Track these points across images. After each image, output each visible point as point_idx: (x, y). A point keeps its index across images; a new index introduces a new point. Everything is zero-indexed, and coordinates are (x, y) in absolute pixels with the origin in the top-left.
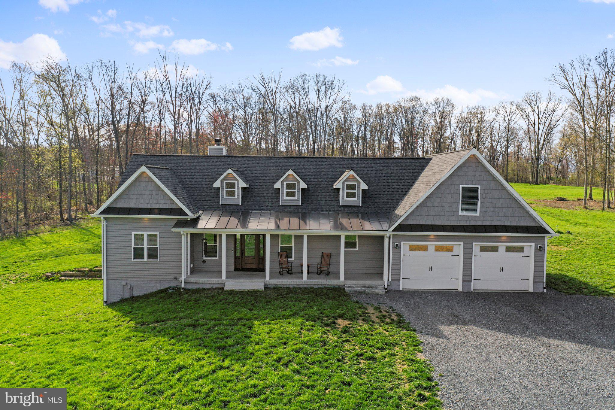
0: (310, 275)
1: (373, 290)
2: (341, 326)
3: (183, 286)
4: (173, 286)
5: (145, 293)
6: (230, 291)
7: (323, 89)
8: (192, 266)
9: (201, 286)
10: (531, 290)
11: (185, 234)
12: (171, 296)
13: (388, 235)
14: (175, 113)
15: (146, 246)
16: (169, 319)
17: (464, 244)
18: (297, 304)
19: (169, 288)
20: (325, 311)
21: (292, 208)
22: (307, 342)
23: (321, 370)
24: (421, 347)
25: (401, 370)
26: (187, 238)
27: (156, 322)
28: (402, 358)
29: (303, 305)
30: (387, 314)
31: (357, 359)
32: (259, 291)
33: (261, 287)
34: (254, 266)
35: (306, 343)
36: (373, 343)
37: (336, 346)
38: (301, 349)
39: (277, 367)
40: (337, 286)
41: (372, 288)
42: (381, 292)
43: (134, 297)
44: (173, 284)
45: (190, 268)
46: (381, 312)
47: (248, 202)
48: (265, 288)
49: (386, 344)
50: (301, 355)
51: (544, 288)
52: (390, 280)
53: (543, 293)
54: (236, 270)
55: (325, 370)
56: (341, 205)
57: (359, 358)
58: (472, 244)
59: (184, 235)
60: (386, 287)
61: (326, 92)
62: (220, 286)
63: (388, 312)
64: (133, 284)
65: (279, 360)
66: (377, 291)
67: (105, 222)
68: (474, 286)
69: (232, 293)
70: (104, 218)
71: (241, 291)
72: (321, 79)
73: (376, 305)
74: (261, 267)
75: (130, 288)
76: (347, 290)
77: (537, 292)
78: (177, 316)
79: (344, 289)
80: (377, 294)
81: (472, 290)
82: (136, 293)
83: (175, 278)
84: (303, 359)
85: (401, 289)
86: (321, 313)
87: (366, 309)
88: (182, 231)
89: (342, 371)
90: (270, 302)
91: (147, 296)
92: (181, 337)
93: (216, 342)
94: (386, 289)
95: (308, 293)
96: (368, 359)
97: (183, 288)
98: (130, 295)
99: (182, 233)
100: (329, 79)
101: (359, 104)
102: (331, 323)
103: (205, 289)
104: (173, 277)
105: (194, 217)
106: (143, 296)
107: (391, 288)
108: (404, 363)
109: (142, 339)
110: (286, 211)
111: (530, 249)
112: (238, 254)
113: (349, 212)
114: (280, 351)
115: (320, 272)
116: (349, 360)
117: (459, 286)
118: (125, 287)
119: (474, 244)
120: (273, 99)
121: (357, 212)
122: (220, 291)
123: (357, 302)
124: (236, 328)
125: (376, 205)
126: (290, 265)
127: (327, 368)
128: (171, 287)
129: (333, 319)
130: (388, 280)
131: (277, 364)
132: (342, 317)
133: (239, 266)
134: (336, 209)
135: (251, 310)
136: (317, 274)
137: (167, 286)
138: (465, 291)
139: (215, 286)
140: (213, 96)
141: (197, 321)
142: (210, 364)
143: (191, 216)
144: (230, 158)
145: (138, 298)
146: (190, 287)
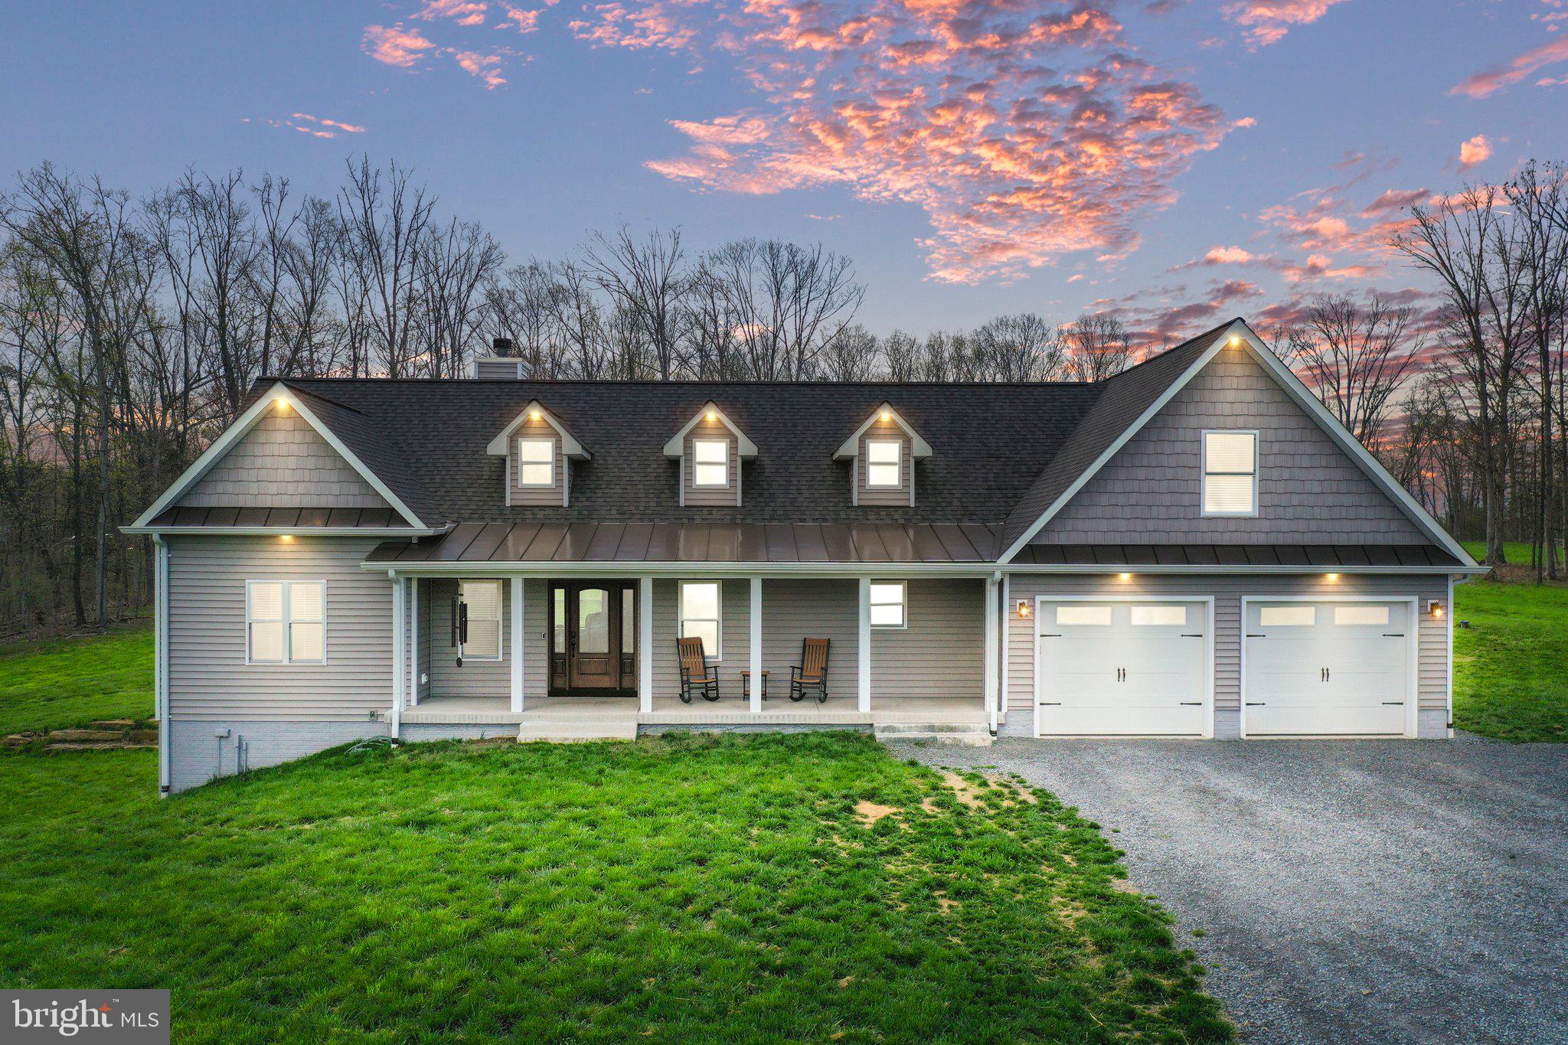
0: (768, 703)
1: (958, 735)
2: (873, 820)
3: (395, 734)
4: (366, 738)
5: (285, 760)
6: (536, 743)
7: (790, 281)
8: (424, 679)
9: (449, 735)
10: (1412, 732)
11: (402, 579)
12: (359, 759)
13: (998, 576)
15: (286, 619)
16: (345, 813)
17: (1216, 600)
18: (735, 768)
19: (354, 744)
20: (819, 784)
21: (716, 515)
22: (772, 856)
23: (819, 925)
24: (1121, 863)
25: (1070, 923)
26: (408, 589)
27: (308, 819)
28: (1070, 891)
29: (754, 770)
30: (1006, 791)
31: (927, 898)
32: (621, 743)
33: (628, 733)
34: (606, 682)
35: (766, 859)
36: (977, 855)
37: (859, 866)
38: (751, 873)
39: (678, 919)
40: (852, 729)
41: (952, 729)
42: (979, 743)
43: (249, 772)
44: (368, 732)
45: (419, 685)
46: (984, 784)
47: (588, 499)
48: (638, 737)
49: (1015, 857)
50: (753, 888)
51: (1449, 726)
52: (1005, 709)
53: (1446, 741)
54: (554, 692)
55: (832, 925)
56: (855, 503)
57: (937, 893)
58: (1240, 600)
59: (397, 582)
60: (994, 728)
61: (798, 289)
62: (507, 733)
63: (1006, 786)
64: (249, 733)
65: (688, 899)
66: (967, 738)
67: (164, 551)
68: (1250, 724)
69: (541, 748)
70: (161, 536)
71: (567, 742)
72: (784, 256)
73: (967, 769)
74: (626, 684)
75: (240, 747)
76: (879, 735)
77: (1430, 736)
78: (372, 804)
79: (872, 737)
80: (969, 747)
81: (1243, 736)
82: (257, 759)
83: (372, 715)
84: (759, 898)
85: (1037, 736)
86: (809, 789)
87: (941, 778)
88: (391, 567)
89: (885, 926)
90: (655, 766)
91: (286, 769)
92: (378, 852)
93: (488, 860)
94: (993, 733)
95: (765, 744)
96: (958, 894)
97: (395, 741)
98: (239, 765)
99: (391, 574)
100: (806, 254)
101: (882, 335)
102: (841, 810)
103: (460, 741)
104: (367, 712)
105: (431, 532)
106: (277, 767)
107: (1006, 732)
108: (1077, 904)
109: (257, 860)
110: (698, 521)
111: (1406, 611)
112: (560, 647)
113: (878, 522)
114: (687, 878)
115: (798, 695)
116: (905, 901)
117: (1204, 725)
118: (223, 742)
119: (1245, 599)
120: (657, 305)
121: (901, 521)
122: (505, 746)
123: (913, 764)
124: (550, 826)
125: (956, 503)
126: (711, 677)
127: (836, 919)
128: (360, 741)
129: (848, 802)
130: (1000, 709)
131: (676, 912)
132: (871, 796)
133: (560, 683)
134: (843, 515)
135: (597, 784)
136: (791, 697)
137: (350, 740)
138: (1221, 737)
139: (490, 734)
141: (431, 813)
142: (465, 916)
143: (418, 527)
144: (538, 386)
145: (261, 774)
146: (414, 737)
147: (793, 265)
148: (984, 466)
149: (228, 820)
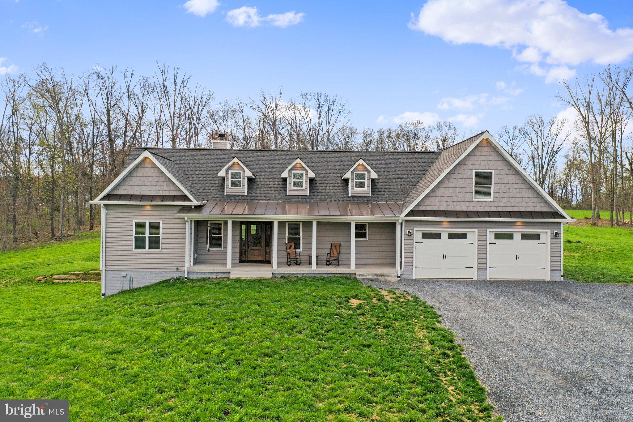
0: (318, 266)
1: (386, 278)
2: (356, 305)
3: (186, 276)
4: (175, 277)
5: (146, 285)
6: (236, 279)
7: (324, 108)
8: (196, 256)
9: (205, 276)
10: (548, 279)
11: (189, 221)
12: (173, 284)
13: (400, 221)
14: (173, 128)
15: (147, 234)
16: (172, 301)
17: (478, 230)
18: (307, 287)
19: (171, 279)
20: (337, 293)
21: (300, 199)
22: (321, 315)
23: (338, 335)
24: (440, 319)
25: (421, 336)
26: (191, 224)
27: (161, 303)
28: (422, 327)
29: (314, 288)
30: (402, 296)
31: (374, 328)
32: (266, 279)
33: (269, 276)
34: (260, 258)
35: (320, 316)
36: (391, 315)
37: (351, 318)
38: (314, 320)
39: (291, 334)
40: (348, 275)
41: (383, 276)
42: (393, 281)
43: (133, 289)
44: (176, 275)
45: (194, 259)
46: (395, 294)
47: (254, 192)
48: (272, 277)
49: (404, 316)
50: (315, 325)
51: (562, 276)
52: (403, 269)
53: (560, 282)
54: (241, 261)
55: (342, 335)
56: (350, 195)
57: (377, 327)
58: (487, 230)
59: (187, 222)
60: (399, 275)
61: (328, 110)
62: (225, 276)
63: (402, 295)
64: (133, 275)
65: (294, 328)
66: (389, 279)
67: (105, 210)
68: (490, 275)
69: (238, 280)
70: (104, 205)
71: (247, 279)
72: (323, 98)
73: (388, 289)
74: (267, 259)
75: (130, 280)
76: (358, 277)
77: (555, 280)
78: (182, 298)
79: (355, 278)
80: (389, 282)
81: (488, 279)
82: (135, 285)
83: (177, 269)
84: (318, 327)
85: (414, 278)
86: (333, 295)
87: (380, 292)
88: (186, 216)
89: (360, 336)
90: (279, 287)
91: (147, 288)
92: (187, 313)
93: (225, 316)
94: (398, 277)
95: (318, 280)
96: (384, 327)
97: (186, 278)
98: (130, 286)
99: (186, 219)
100: (331, 98)
101: (360, 129)
102: (345, 301)
103: (209, 278)
104: (175, 268)
105: (199, 204)
106: (144, 287)
107: (403, 277)
108: (424, 330)
109: (146, 315)
110: (294, 201)
111: (546, 235)
113: (358, 202)
114: (293, 321)
115: (329, 264)
116: (366, 329)
117: (474, 275)
118: (124, 278)
119: (488, 230)
120: (274, 116)
121: (367, 201)
122: (226, 280)
123: (370, 287)
124: (245, 305)
125: (386, 195)
126: (298, 257)
127: (343, 334)
128: (173, 278)
129: (347, 299)
130: (401, 268)
131: (290, 331)
132: (355, 297)
133: (244, 258)
134: (345, 199)
135: (260, 292)
136: (327, 264)
137: (169, 278)
138: (480, 280)
139: (220, 276)
140: (211, 115)
141: (203, 301)
142: (220, 332)
143: (195, 202)
144: (235, 151)
145: (138, 289)
146: (193, 277)
147: (326, 101)
148: (396, 182)
149: (131, 304)
